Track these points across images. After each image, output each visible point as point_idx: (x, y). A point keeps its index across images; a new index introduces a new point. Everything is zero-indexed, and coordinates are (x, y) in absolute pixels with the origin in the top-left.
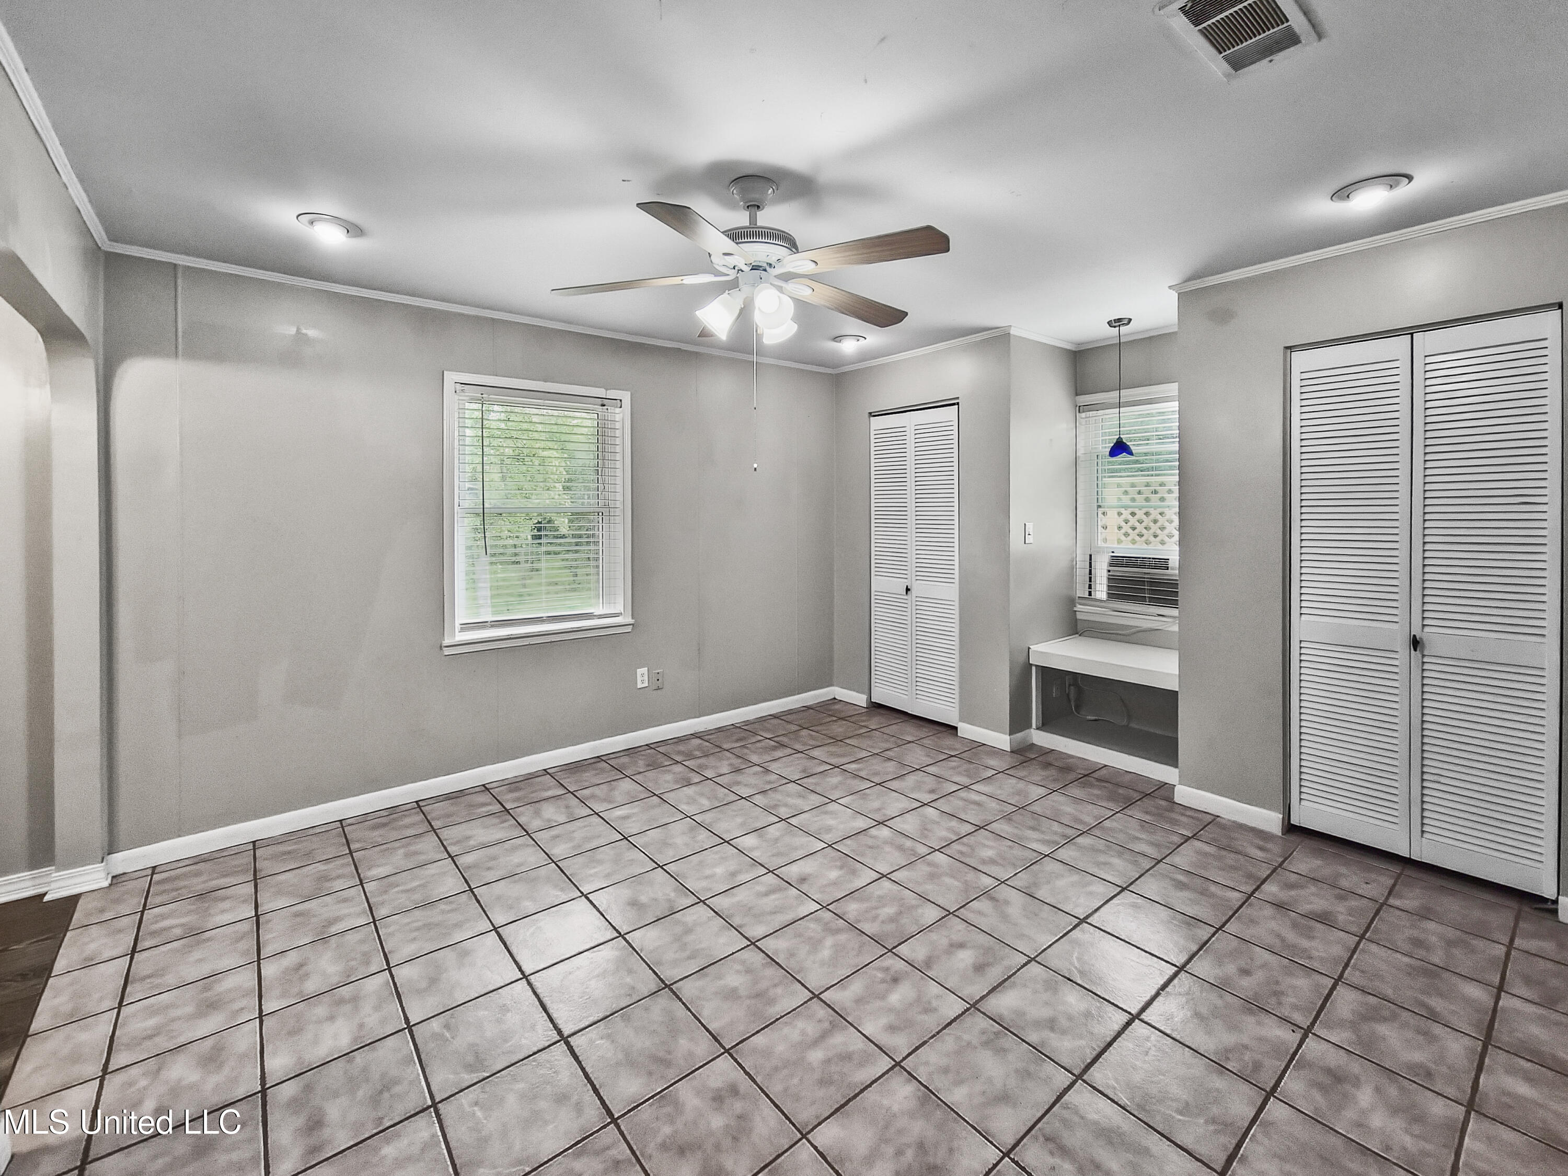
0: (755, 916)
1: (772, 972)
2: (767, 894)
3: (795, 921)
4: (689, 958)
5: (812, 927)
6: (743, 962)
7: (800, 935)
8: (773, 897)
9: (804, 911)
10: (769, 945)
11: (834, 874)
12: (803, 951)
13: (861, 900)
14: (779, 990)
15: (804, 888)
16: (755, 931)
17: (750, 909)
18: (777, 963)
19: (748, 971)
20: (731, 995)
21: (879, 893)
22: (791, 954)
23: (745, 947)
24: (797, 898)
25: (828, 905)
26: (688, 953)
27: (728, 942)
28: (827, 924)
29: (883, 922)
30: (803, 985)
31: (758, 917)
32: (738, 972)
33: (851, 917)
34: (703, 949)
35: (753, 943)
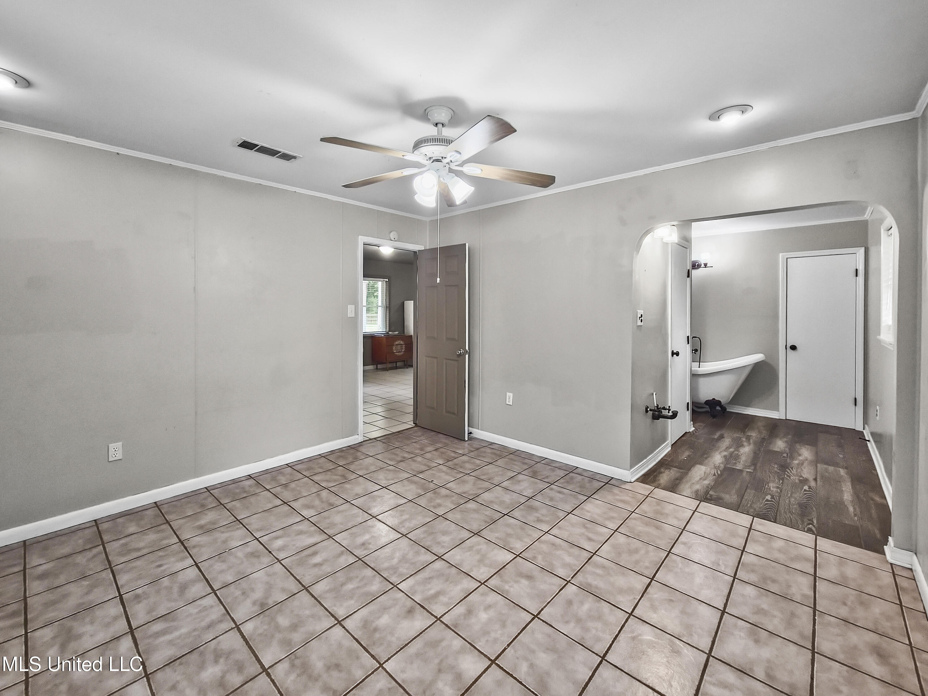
0: (443, 575)
1: (427, 544)
2: (438, 594)
3: (415, 573)
4: (472, 547)
5: (405, 570)
6: (443, 547)
7: (412, 564)
8: (432, 592)
9: (410, 581)
10: (430, 557)
11: (384, 620)
12: (410, 555)
13: (367, 594)
14: (422, 536)
15: (409, 603)
16: (439, 565)
17: (447, 580)
18: (424, 548)
19: (439, 543)
20: (445, 533)
21: (352, 602)
22: (417, 553)
23: (444, 555)
24: (415, 592)
25: (393, 587)
26: (474, 549)
27: (455, 556)
28: (395, 573)
29: (357, 577)
30: (411, 539)
31: (440, 575)
32: (444, 542)
33: (378, 579)
34: (467, 552)
35: (440, 557)
